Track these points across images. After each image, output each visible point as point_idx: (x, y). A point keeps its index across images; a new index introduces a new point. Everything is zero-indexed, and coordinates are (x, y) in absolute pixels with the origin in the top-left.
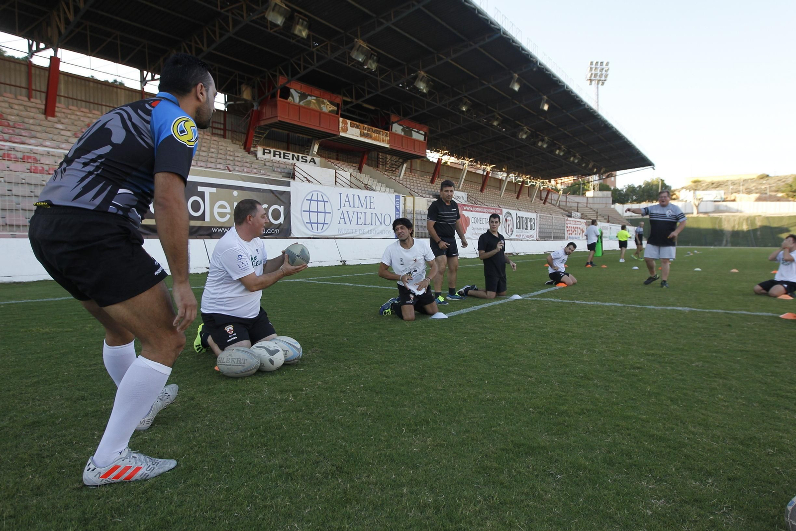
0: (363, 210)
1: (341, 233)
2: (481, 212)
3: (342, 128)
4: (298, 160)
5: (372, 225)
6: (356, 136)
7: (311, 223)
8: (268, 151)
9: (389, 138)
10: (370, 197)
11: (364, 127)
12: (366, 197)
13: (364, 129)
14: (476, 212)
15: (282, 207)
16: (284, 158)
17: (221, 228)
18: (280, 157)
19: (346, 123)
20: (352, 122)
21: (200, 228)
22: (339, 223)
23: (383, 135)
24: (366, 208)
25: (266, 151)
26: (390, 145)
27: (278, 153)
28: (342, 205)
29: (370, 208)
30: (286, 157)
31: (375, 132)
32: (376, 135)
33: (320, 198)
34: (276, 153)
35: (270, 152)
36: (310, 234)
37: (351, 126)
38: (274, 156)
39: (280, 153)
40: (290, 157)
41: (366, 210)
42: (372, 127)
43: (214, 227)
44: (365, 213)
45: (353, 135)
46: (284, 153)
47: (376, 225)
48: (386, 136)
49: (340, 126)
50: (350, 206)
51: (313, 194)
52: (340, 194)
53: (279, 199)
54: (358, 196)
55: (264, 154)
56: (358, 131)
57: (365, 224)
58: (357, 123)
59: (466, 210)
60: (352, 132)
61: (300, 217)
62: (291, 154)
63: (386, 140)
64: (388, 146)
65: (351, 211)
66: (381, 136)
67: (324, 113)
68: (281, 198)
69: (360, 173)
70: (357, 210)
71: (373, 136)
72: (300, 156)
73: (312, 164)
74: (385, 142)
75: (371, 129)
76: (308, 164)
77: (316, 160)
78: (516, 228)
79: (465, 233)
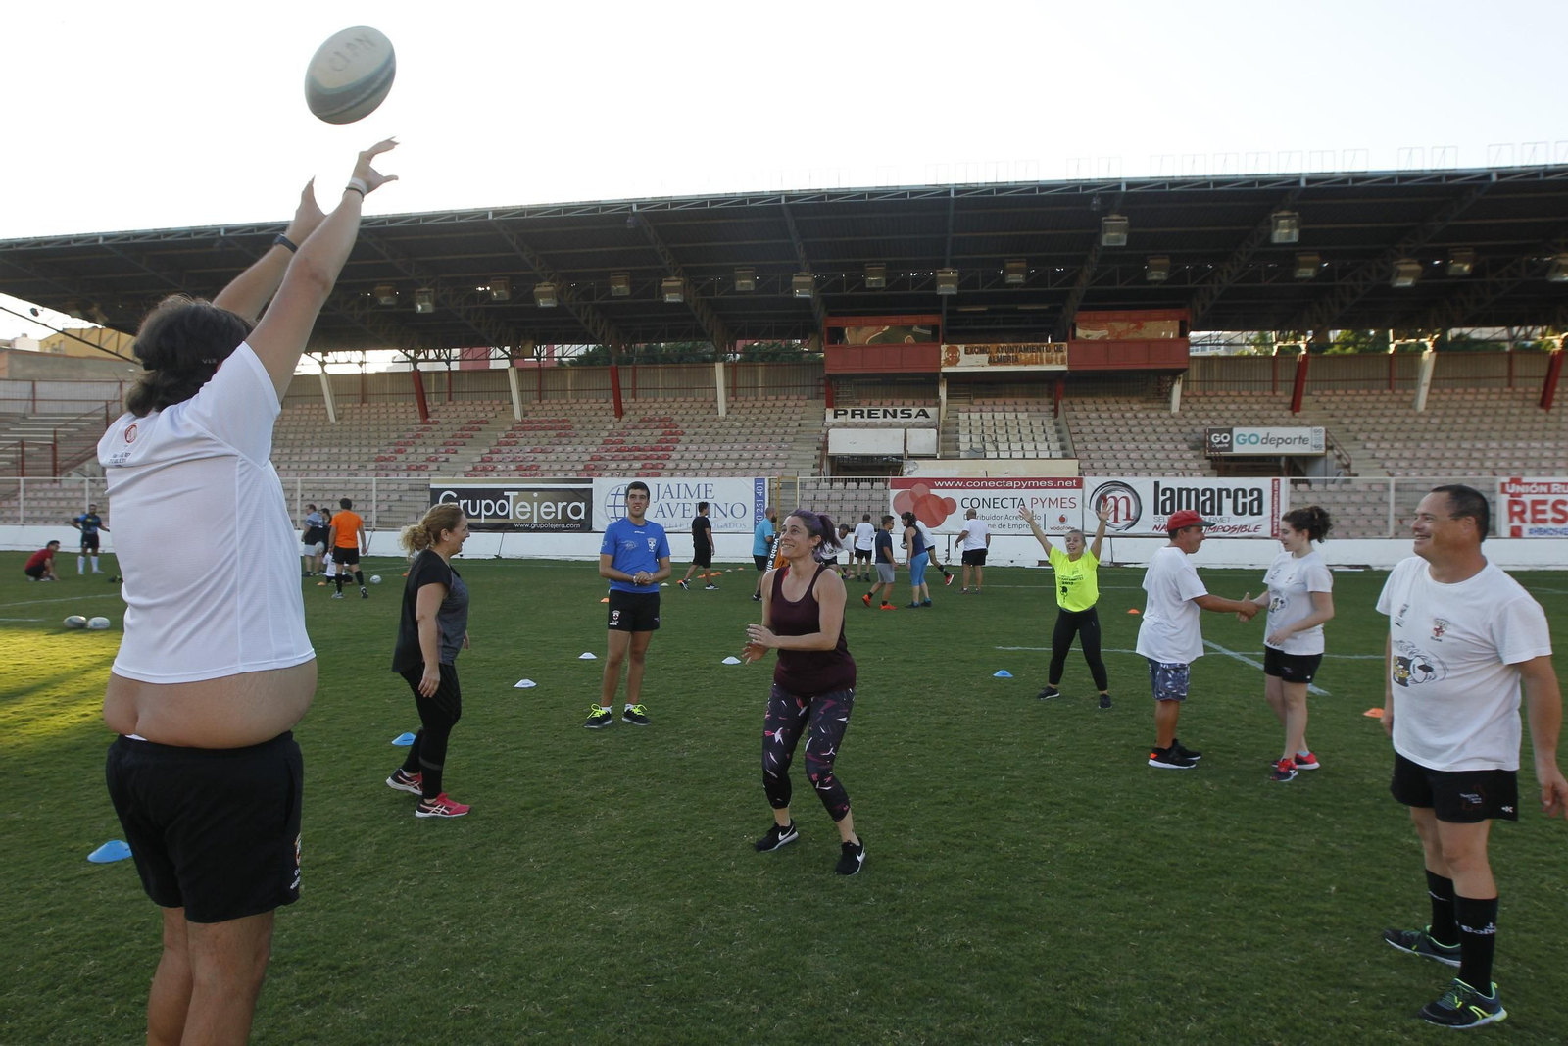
2: (995, 488)
3: (946, 360)
4: (894, 416)
6: (979, 366)
8: (843, 412)
9: (1066, 353)
10: (706, 485)
11: (997, 348)
12: (699, 485)
13: (997, 351)
14: (980, 488)
15: (583, 504)
16: (869, 416)
17: (523, 523)
18: (863, 417)
19: (957, 350)
20: (969, 346)
21: (505, 524)
23: (1047, 351)
25: (839, 412)
26: (1069, 365)
27: (860, 412)
28: (661, 496)
30: (873, 415)
31: (1026, 350)
32: (1029, 355)
34: (856, 412)
35: (846, 412)
37: (966, 353)
38: (853, 416)
39: (863, 411)
40: (880, 413)
42: (1018, 344)
43: (516, 524)
45: (972, 366)
46: (869, 411)
48: (1060, 350)
49: (943, 358)
50: (673, 497)
52: (659, 485)
53: (580, 496)
54: (687, 485)
55: (836, 417)
56: (985, 357)
58: (982, 345)
59: (944, 487)
60: (972, 362)
61: (603, 512)
62: (882, 410)
63: (1057, 358)
64: (1064, 368)
65: (673, 503)
66: (1044, 355)
67: (908, 345)
68: (582, 495)
69: (1056, 416)
70: (685, 501)
71: (1023, 358)
72: (899, 409)
73: (922, 419)
74: (1054, 362)
75: (1017, 347)
76: (912, 420)
77: (930, 411)
78: (1156, 512)
79: (939, 524)
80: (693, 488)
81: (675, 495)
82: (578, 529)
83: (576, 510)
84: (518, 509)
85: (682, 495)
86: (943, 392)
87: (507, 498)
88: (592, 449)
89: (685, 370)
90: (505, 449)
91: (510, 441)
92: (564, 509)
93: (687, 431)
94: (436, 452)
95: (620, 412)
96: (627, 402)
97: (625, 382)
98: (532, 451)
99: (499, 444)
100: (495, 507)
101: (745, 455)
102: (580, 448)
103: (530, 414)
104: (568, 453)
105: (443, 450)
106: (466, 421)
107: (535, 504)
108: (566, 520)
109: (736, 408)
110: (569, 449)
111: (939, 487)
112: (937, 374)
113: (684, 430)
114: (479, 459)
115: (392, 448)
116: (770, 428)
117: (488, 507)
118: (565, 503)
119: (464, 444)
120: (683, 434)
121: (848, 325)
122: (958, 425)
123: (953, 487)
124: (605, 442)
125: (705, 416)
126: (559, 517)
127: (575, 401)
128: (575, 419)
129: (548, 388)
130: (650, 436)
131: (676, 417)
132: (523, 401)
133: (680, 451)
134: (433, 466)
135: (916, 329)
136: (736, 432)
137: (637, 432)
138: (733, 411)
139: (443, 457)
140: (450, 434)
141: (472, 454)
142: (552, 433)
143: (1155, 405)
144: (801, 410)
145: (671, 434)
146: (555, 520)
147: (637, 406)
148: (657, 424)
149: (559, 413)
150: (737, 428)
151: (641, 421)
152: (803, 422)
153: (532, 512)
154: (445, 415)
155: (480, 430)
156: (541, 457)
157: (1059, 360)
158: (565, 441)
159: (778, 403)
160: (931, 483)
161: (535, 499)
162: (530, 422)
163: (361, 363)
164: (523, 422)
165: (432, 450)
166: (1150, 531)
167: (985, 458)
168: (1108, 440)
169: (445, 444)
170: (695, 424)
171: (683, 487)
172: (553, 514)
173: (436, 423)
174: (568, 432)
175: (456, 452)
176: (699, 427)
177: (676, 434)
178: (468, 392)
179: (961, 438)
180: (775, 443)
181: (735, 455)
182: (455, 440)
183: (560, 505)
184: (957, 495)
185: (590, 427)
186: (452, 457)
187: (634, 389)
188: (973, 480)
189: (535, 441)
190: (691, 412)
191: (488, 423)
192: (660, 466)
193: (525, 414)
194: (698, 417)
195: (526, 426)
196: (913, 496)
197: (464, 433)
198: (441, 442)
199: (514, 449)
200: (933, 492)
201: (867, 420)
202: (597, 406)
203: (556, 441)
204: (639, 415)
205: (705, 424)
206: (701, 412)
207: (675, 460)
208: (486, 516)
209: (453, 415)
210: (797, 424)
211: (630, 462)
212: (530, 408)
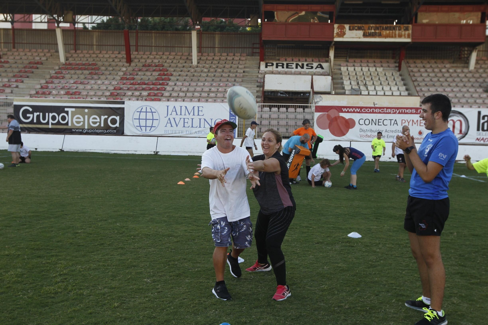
0: (191, 116)
1: (167, 133)
2: (380, 113)
3: (337, 34)
4: (302, 67)
5: (200, 127)
6: (357, 38)
7: (140, 126)
8: (271, 64)
9: (410, 32)
10: (198, 107)
11: (369, 27)
12: (194, 107)
13: (369, 29)
14: (370, 113)
15: (118, 117)
16: (287, 67)
17: (78, 129)
18: (283, 67)
19: (344, 28)
20: (351, 25)
21: (66, 129)
22: (166, 126)
23: (399, 30)
24: (194, 115)
25: (268, 64)
26: (412, 39)
27: (281, 65)
28: (169, 113)
29: (198, 115)
30: (289, 67)
31: (386, 29)
32: (388, 32)
33: (149, 110)
34: (279, 64)
35: (273, 65)
36: (139, 133)
37: (350, 29)
38: (277, 67)
39: (283, 64)
40: (294, 66)
41: (193, 117)
43: (73, 129)
44: (192, 119)
45: (353, 38)
46: (287, 64)
47: (204, 127)
48: (407, 29)
49: (335, 32)
50: (177, 114)
51: (142, 108)
52: (168, 106)
53: (116, 112)
54: (186, 107)
55: (266, 67)
56: (361, 33)
57: (192, 127)
58: (359, 25)
59: (348, 112)
60: (353, 35)
61: (131, 122)
62: (295, 63)
63: (405, 34)
64: (409, 40)
65: (177, 118)
66: (397, 32)
67: (314, 24)
68: (118, 111)
69: (399, 70)
70: (185, 117)
71: (384, 33)
72: (305, 64)
73: (319, 70)
74: (403, 37)
75: (381, 27)
76: (313, 70)
77: (325, 65)
78: (478, 130)
79: (344, 134)
80: (190, 109)
81: (179, 113)
82: (115, 133)
83: (114, 121)
84: (75, 120)
85: (183, 113)
86: (332, 54)
87: (67, 113)
88: (114, 83)
89: (169, 35)
90: (56, 81)
91: (59, 75)
92: (106, 120)
93: (174, 74)
94: (9, 81)
95: (129, 60)
96: (134, 54)
97: (132, 42)
98: (74, 83)
99: (51, 77)
100: (59, 118)
101: (213, 89)
102: (107, 82)
103: (70, 59)
104: (99, 85)
105: (13, 80)
106: (27, 62)
107: (86, 117)
108: (107, 127)
109: (203, 60)
110: (99, 82)
111: (345, 112)
112: (331, 42)
113: (172, 73)
114: (39, 86)
116: (226, 73)
117: (54, 118)
118: (106, 117)
119: (28, 77)
120: (172, 75)
121: (277, 10)
122: (341, 74)
123: (354, 112)
124: (122, 79)
125: (184, 64)
126: (102, 125)
127: (99, 52)
128: (100, 63)
129: (81, 43)
130: (151, 76)
131: (166, 65)
132: (66, 51)
133: (171, 86)
134: (8, 90)
135: (319, 14)
136: (205, 75)
137: (143, 73)
138: (201, 62)
139: (15, 84)
140: (17, 70)
141: (35, 84)
142: (87, 72)
143: (459, 65)
144: (244, 62)
145: (164, 75)
146: (99, 127)
147: (139, 56)
148: (154, 68)
149: (89, 59)
150: (205, 72)
151: (143, 66)
152: (246, 70)
153: (84, 122)
154: (12, 57)
155: (37, 68)
156: (81, 87)
157: (406, 35)
158: (96, 77)
159: (229, 58)
160: (340, 109)
161: (86, 114)
162: (70, 64)
164: (66, 64)
165: (6, 80)
166: (473, 141)
167: (361, 94)
168: (434, 85)
169: (14, 76)
170: (178, 69)
171: (183, 108)
172: (98, 124)
173: (7, 62)
174: (97, 71)
175: (22, 82)
176: (181, 71)
177: (167, 75)
178: (27, 43)
179: (345, 82)
180: (230, 82)
181: (207, 89)
182: (21, 74)
183: (103, 118)
184: (356, 117)
185: (111, 69)
186: (21, 85)
187: (137, 46)
188: (366, 108)
189: (76, 76)
190: (175, 61)
191: (42, 64)
192: (159, 95)
193: (67, 59)
194: (179, 65)
195: (68, 66)
196: (328, 116)
197: (27, 70)
198: (11, 75)
199: (62, 81)
200: (341, 114)
201: (285, 69)
202: (113, 56)
203: (89, 77)
204: (142, 62)
205: (185, 69)
206: (181, 61)
207: (169, 91)
208: (52, 124)
209: (17, 58)
210: (242, 71)
211: (140, 92)
212: (70, 55)
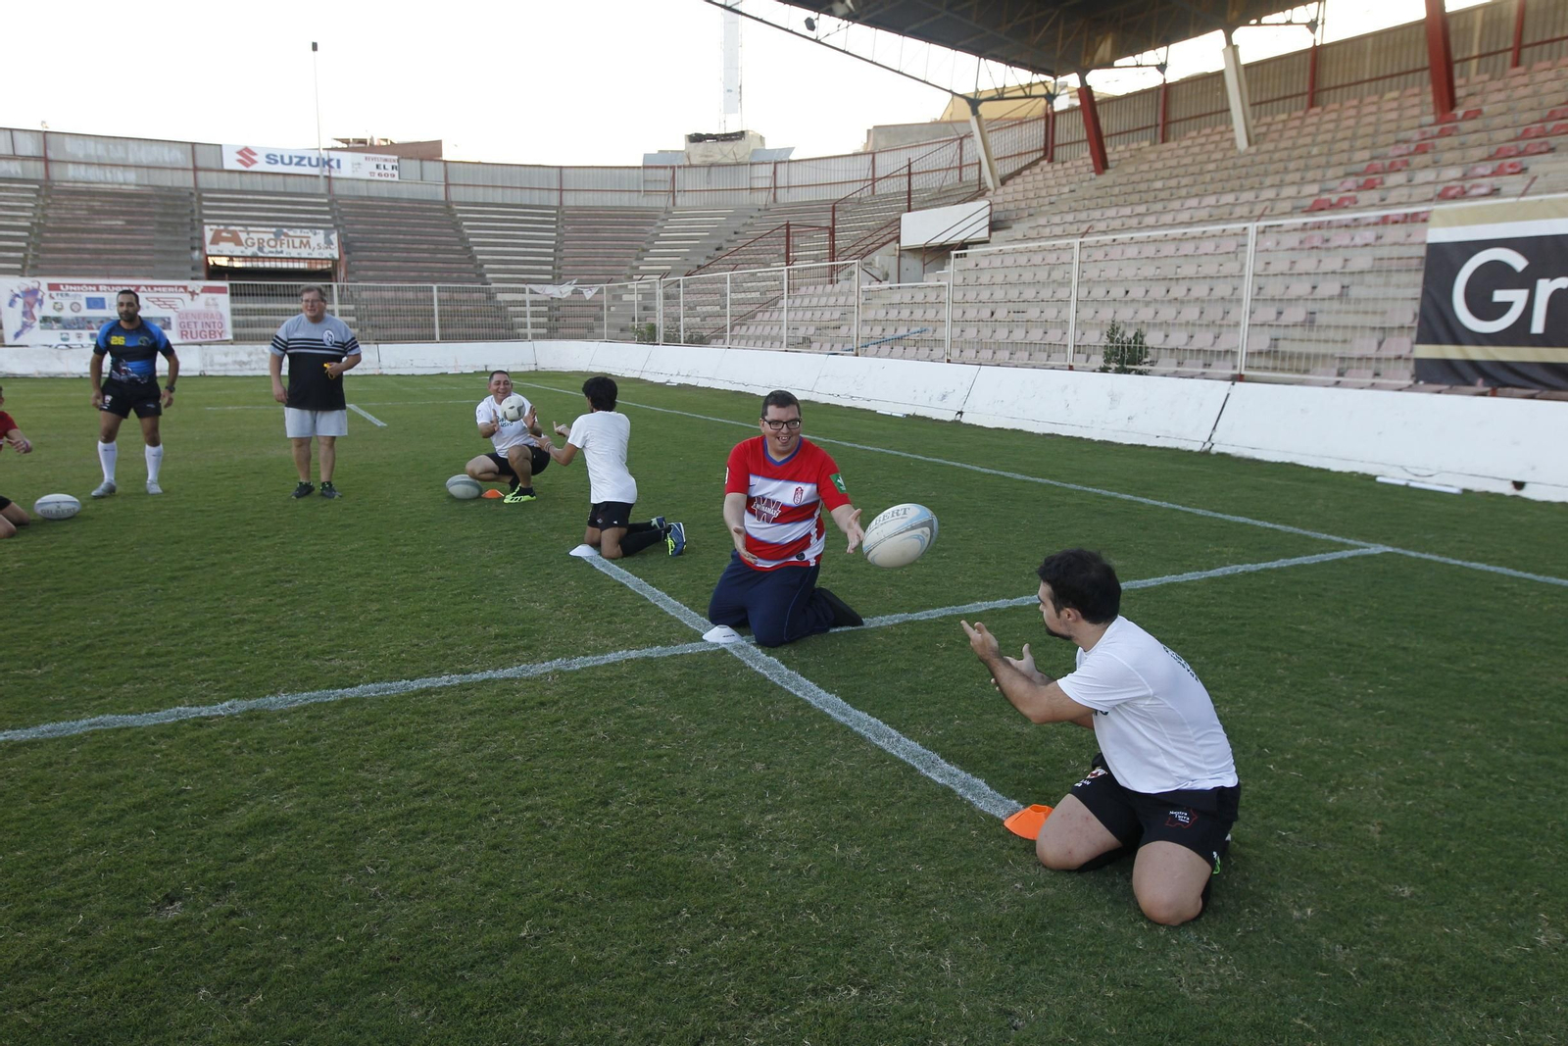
94: (1465, 177)
105: (1486, 168)
106: (1560, 99)
115: (1350, 183)
139: (1486, 185)
140: (1510, 133)
154: (1502, 96)
163: (1312, 26)
169: (1492, 157)
173: (1475, 114)
175: (1522, 171)
182: (1524, 144)
186: (1512, 184)
197: (1552, 125)
198: (1480, 153)
209: (1524, 92)
